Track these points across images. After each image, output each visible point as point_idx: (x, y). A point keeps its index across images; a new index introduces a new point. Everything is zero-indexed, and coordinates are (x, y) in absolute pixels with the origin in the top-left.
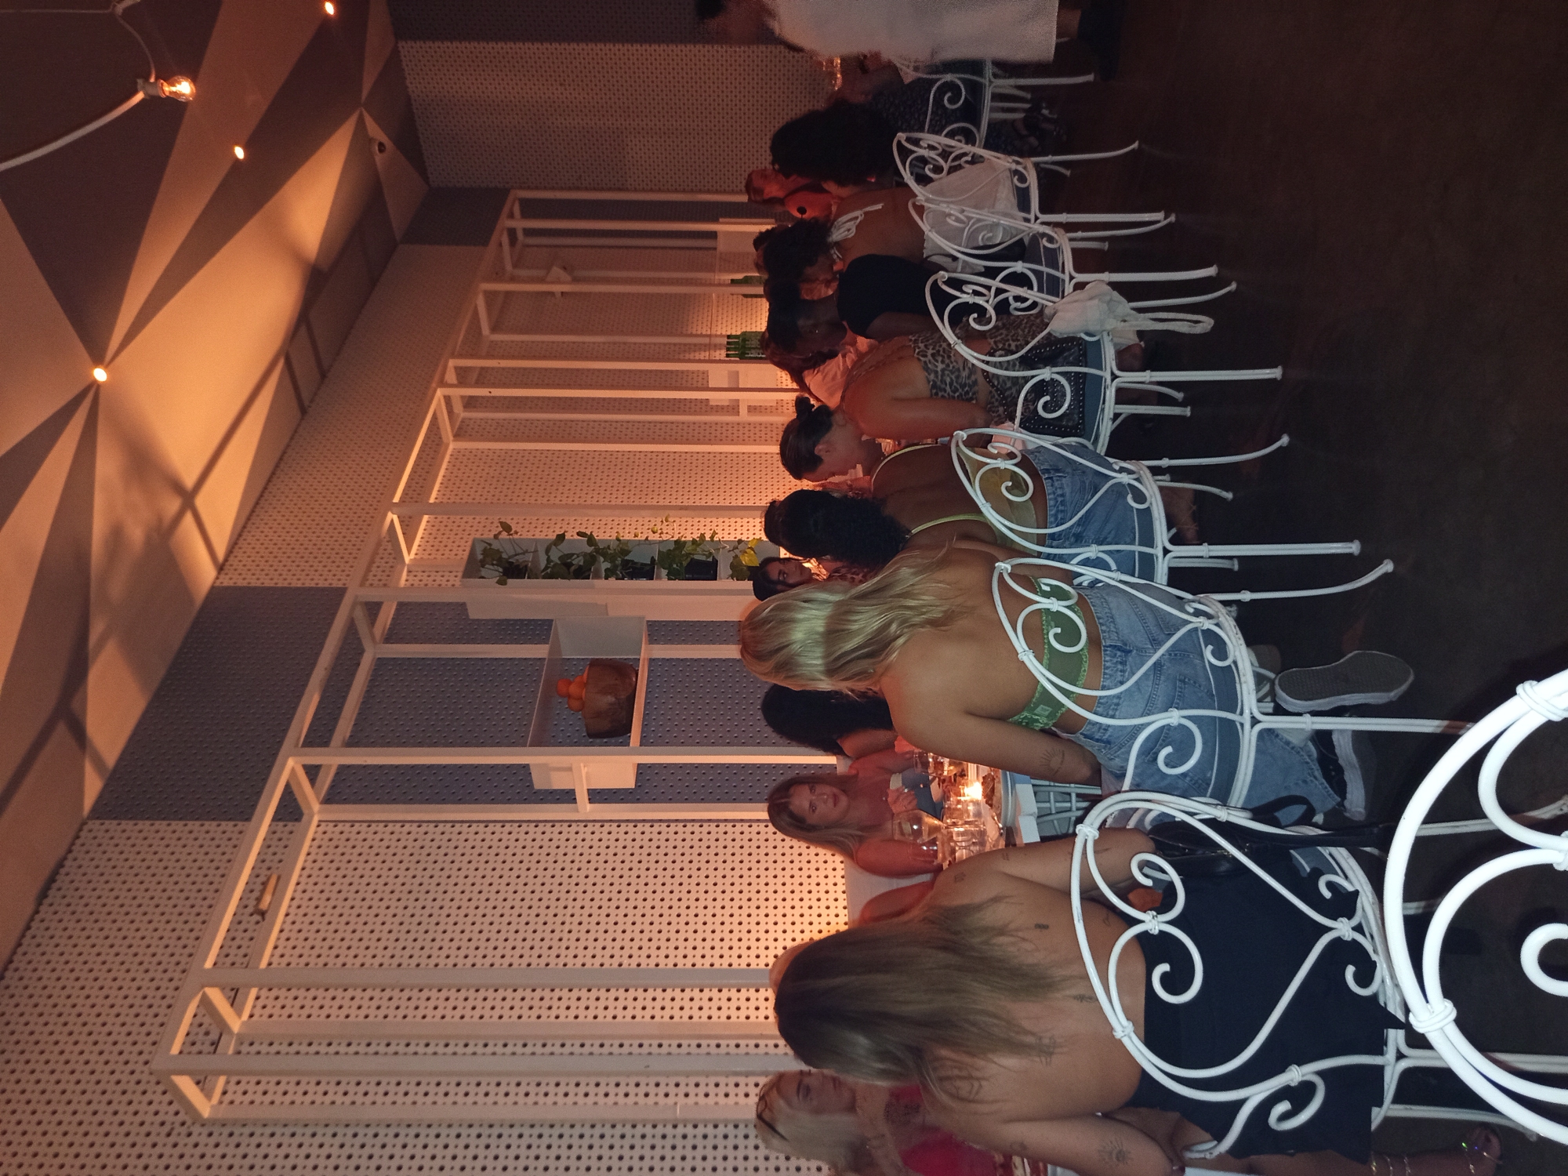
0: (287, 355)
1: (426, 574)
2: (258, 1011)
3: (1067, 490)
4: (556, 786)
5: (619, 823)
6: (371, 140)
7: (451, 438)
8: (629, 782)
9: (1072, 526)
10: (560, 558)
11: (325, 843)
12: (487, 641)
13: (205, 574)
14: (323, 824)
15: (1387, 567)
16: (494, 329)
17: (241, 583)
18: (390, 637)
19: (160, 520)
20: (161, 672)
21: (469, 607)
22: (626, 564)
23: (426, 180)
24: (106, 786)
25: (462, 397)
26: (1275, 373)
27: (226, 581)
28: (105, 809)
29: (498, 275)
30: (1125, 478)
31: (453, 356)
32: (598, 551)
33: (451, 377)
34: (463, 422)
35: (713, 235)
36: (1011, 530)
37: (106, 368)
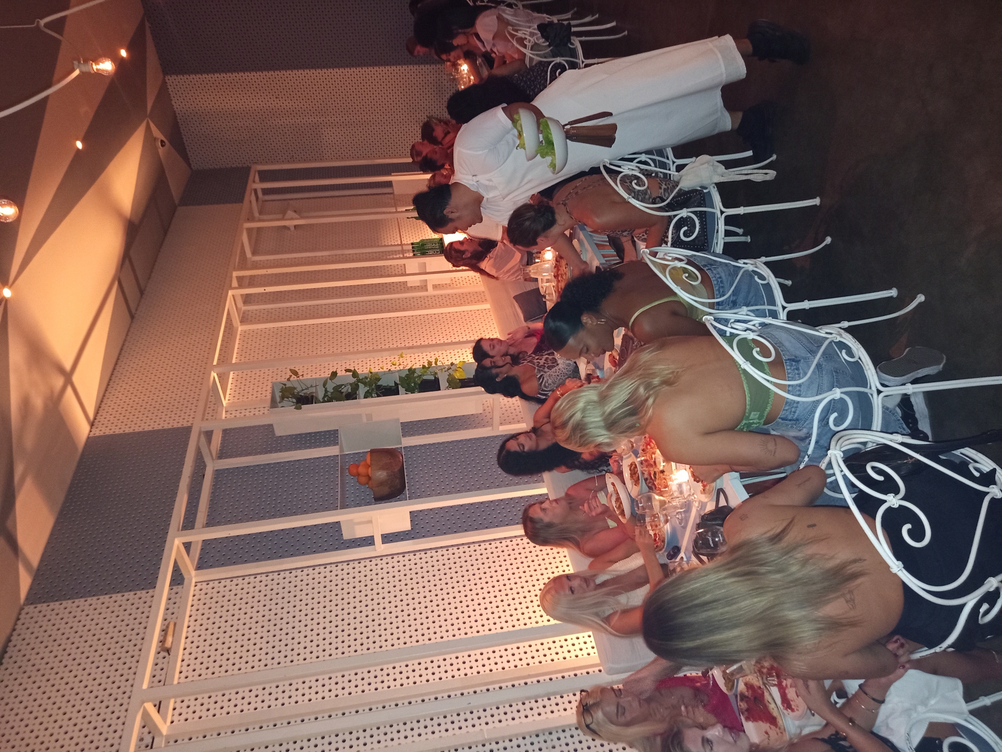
0: (118, 279)
1: (238, 412)
2: (176, 718)
3: (723, 275)
4: (358, 536)
5: (403, 554)
6: (155, 139)
7: (239, 324)
8: (406, 526)
9: (730, 296)
10: (333, 388)
11: (203, 597)
12: (290, 449)
13: (83, 430)
14: (199, 584)
15: (921, 298)
16: (254, 253)
17: (108, 432)
18: (222, 455)
19: (52, 392)
20: (61, 498)
21: (275, 427)
22: (379, 387)
23: (189, 165)
24: (34, 580)
25: (242, 295)
26: (817, 201)
27: (97, 432)
28: (34, 597)
29: (251, 219)
30: (751, 268)
31: (235, 269)
32: (359, 381)
33: (235, 283)
34: (244, 313)
35: (389, 184)
36: (695, 301)
37: (10, 288)
